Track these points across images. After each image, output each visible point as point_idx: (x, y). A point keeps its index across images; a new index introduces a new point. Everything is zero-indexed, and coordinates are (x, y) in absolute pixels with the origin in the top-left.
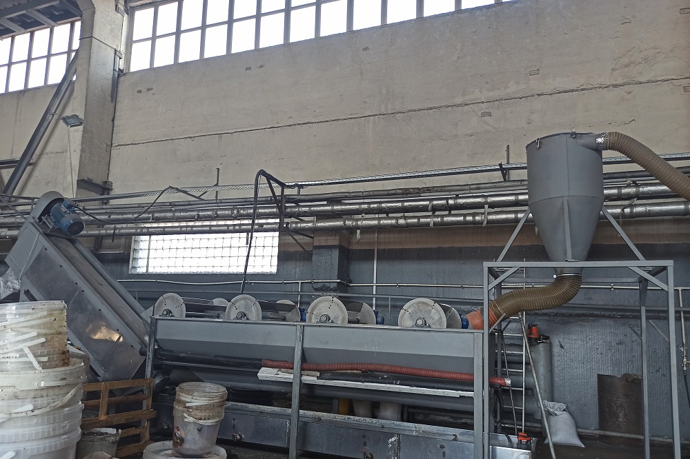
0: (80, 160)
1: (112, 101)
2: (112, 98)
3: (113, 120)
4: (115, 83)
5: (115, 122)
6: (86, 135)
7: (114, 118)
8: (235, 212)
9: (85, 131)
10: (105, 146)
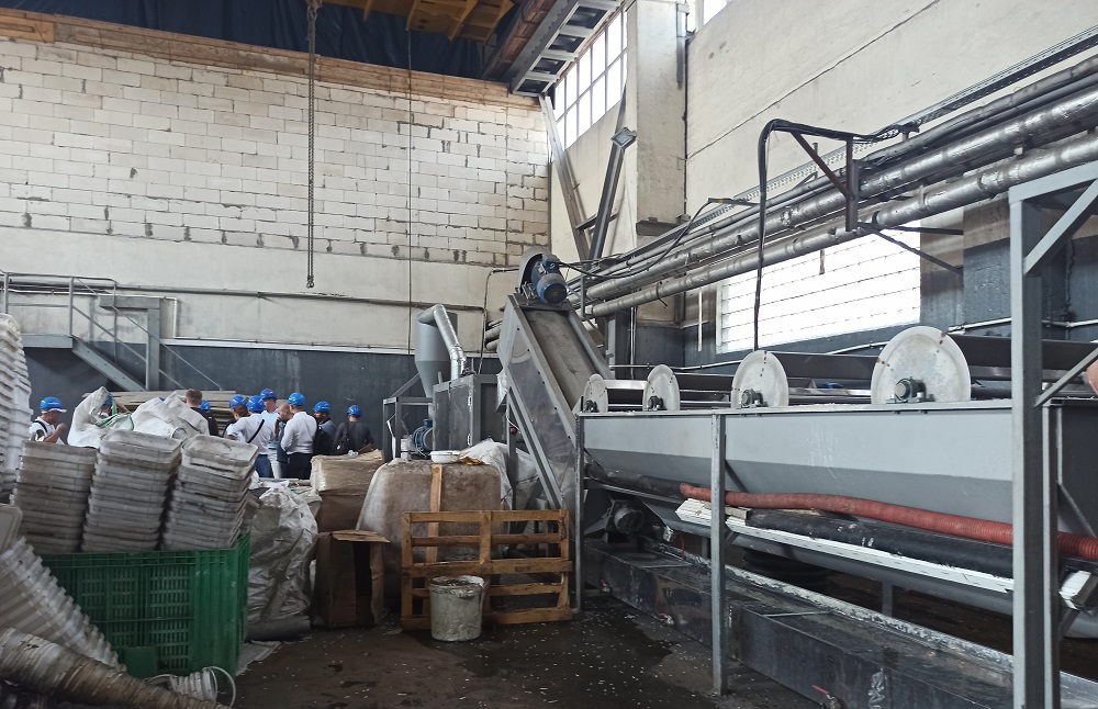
0: (638, 193)
1: (680, 87)
2: (679, 82)
3: (685, 118)
4: (683, 59)
5: (688, 119)
6: (642, 153)
7: (686, 113)
8: (786, 216)
9: (641, 148)
10: (674, 160)
